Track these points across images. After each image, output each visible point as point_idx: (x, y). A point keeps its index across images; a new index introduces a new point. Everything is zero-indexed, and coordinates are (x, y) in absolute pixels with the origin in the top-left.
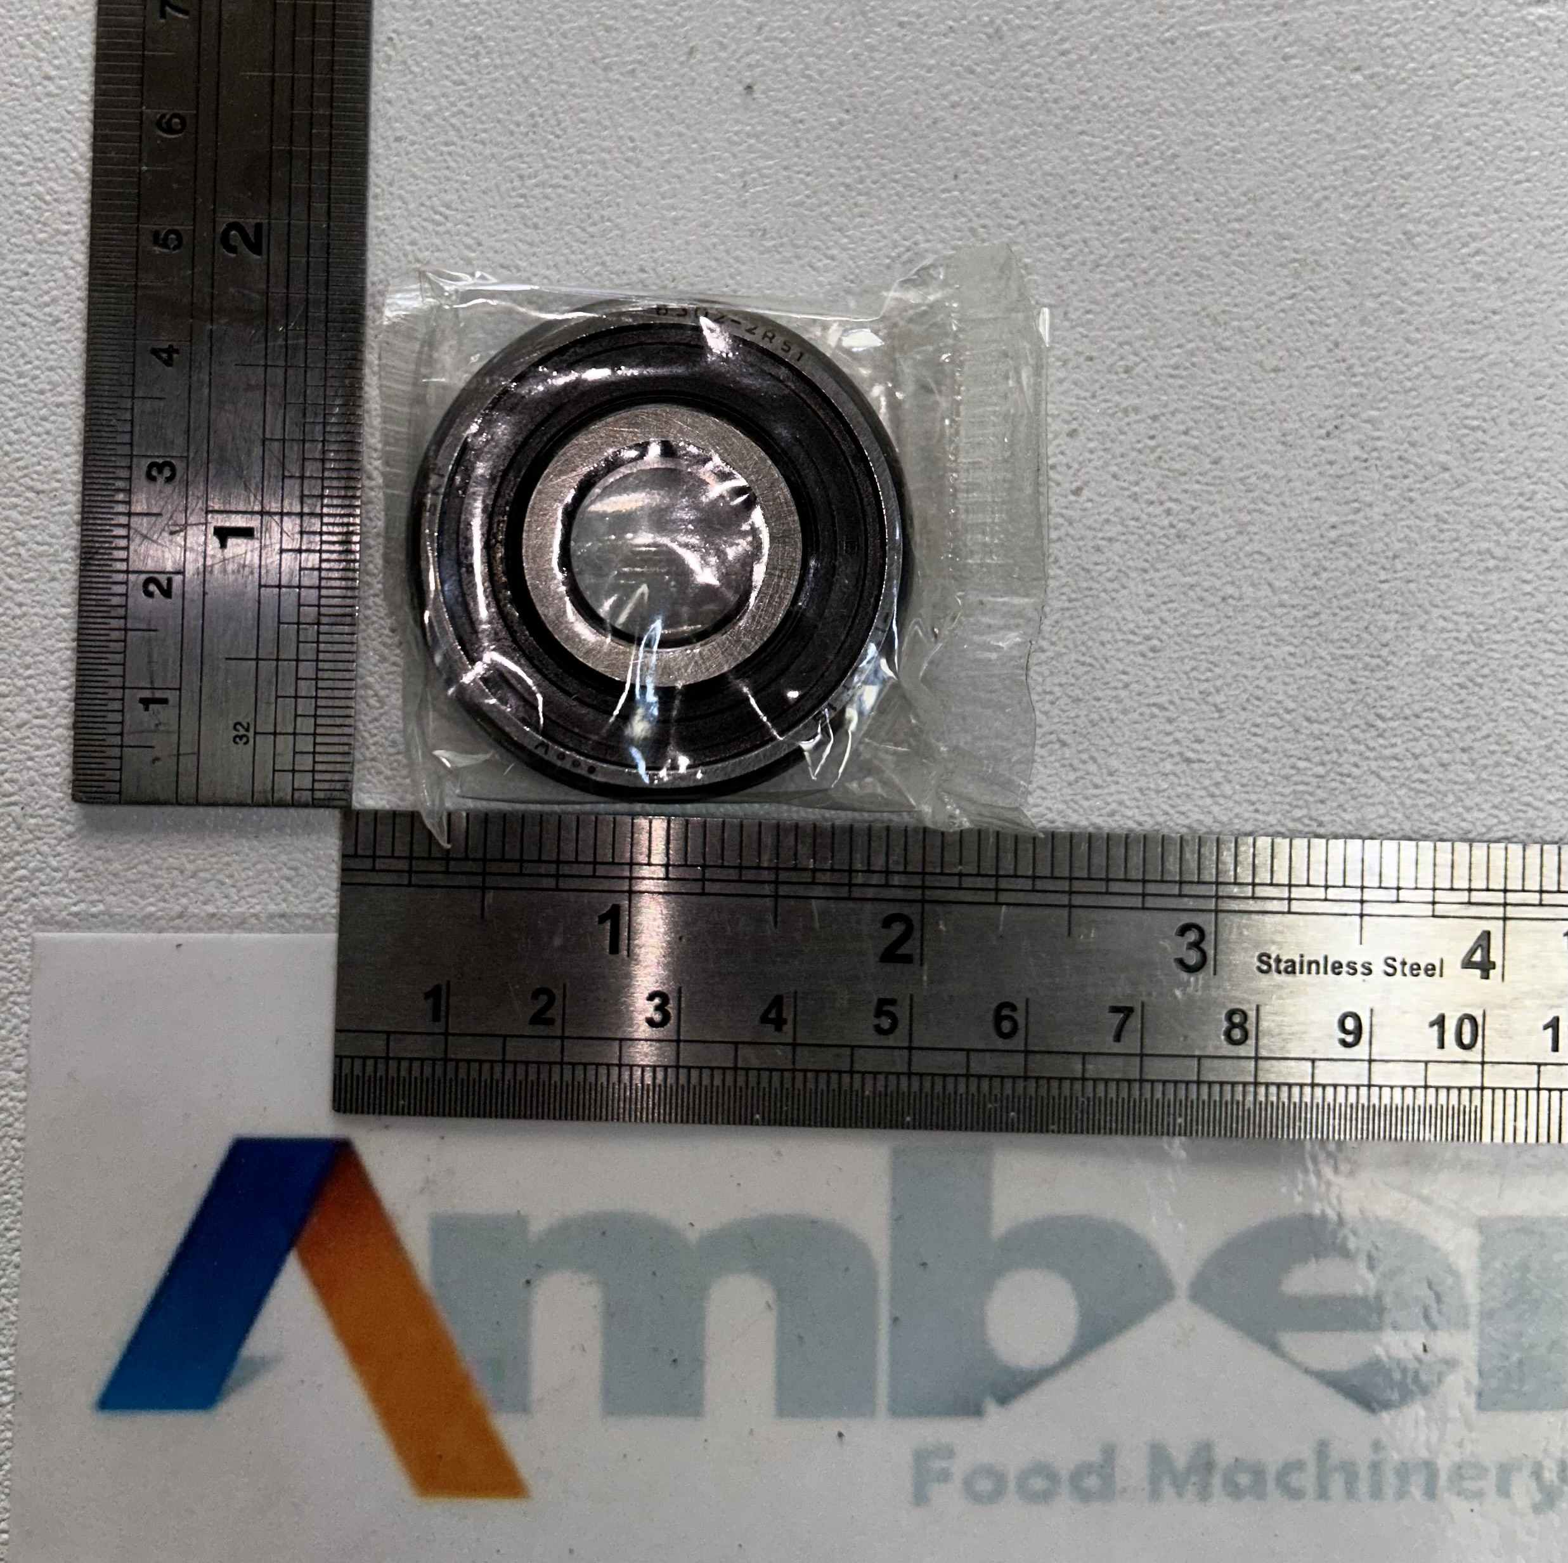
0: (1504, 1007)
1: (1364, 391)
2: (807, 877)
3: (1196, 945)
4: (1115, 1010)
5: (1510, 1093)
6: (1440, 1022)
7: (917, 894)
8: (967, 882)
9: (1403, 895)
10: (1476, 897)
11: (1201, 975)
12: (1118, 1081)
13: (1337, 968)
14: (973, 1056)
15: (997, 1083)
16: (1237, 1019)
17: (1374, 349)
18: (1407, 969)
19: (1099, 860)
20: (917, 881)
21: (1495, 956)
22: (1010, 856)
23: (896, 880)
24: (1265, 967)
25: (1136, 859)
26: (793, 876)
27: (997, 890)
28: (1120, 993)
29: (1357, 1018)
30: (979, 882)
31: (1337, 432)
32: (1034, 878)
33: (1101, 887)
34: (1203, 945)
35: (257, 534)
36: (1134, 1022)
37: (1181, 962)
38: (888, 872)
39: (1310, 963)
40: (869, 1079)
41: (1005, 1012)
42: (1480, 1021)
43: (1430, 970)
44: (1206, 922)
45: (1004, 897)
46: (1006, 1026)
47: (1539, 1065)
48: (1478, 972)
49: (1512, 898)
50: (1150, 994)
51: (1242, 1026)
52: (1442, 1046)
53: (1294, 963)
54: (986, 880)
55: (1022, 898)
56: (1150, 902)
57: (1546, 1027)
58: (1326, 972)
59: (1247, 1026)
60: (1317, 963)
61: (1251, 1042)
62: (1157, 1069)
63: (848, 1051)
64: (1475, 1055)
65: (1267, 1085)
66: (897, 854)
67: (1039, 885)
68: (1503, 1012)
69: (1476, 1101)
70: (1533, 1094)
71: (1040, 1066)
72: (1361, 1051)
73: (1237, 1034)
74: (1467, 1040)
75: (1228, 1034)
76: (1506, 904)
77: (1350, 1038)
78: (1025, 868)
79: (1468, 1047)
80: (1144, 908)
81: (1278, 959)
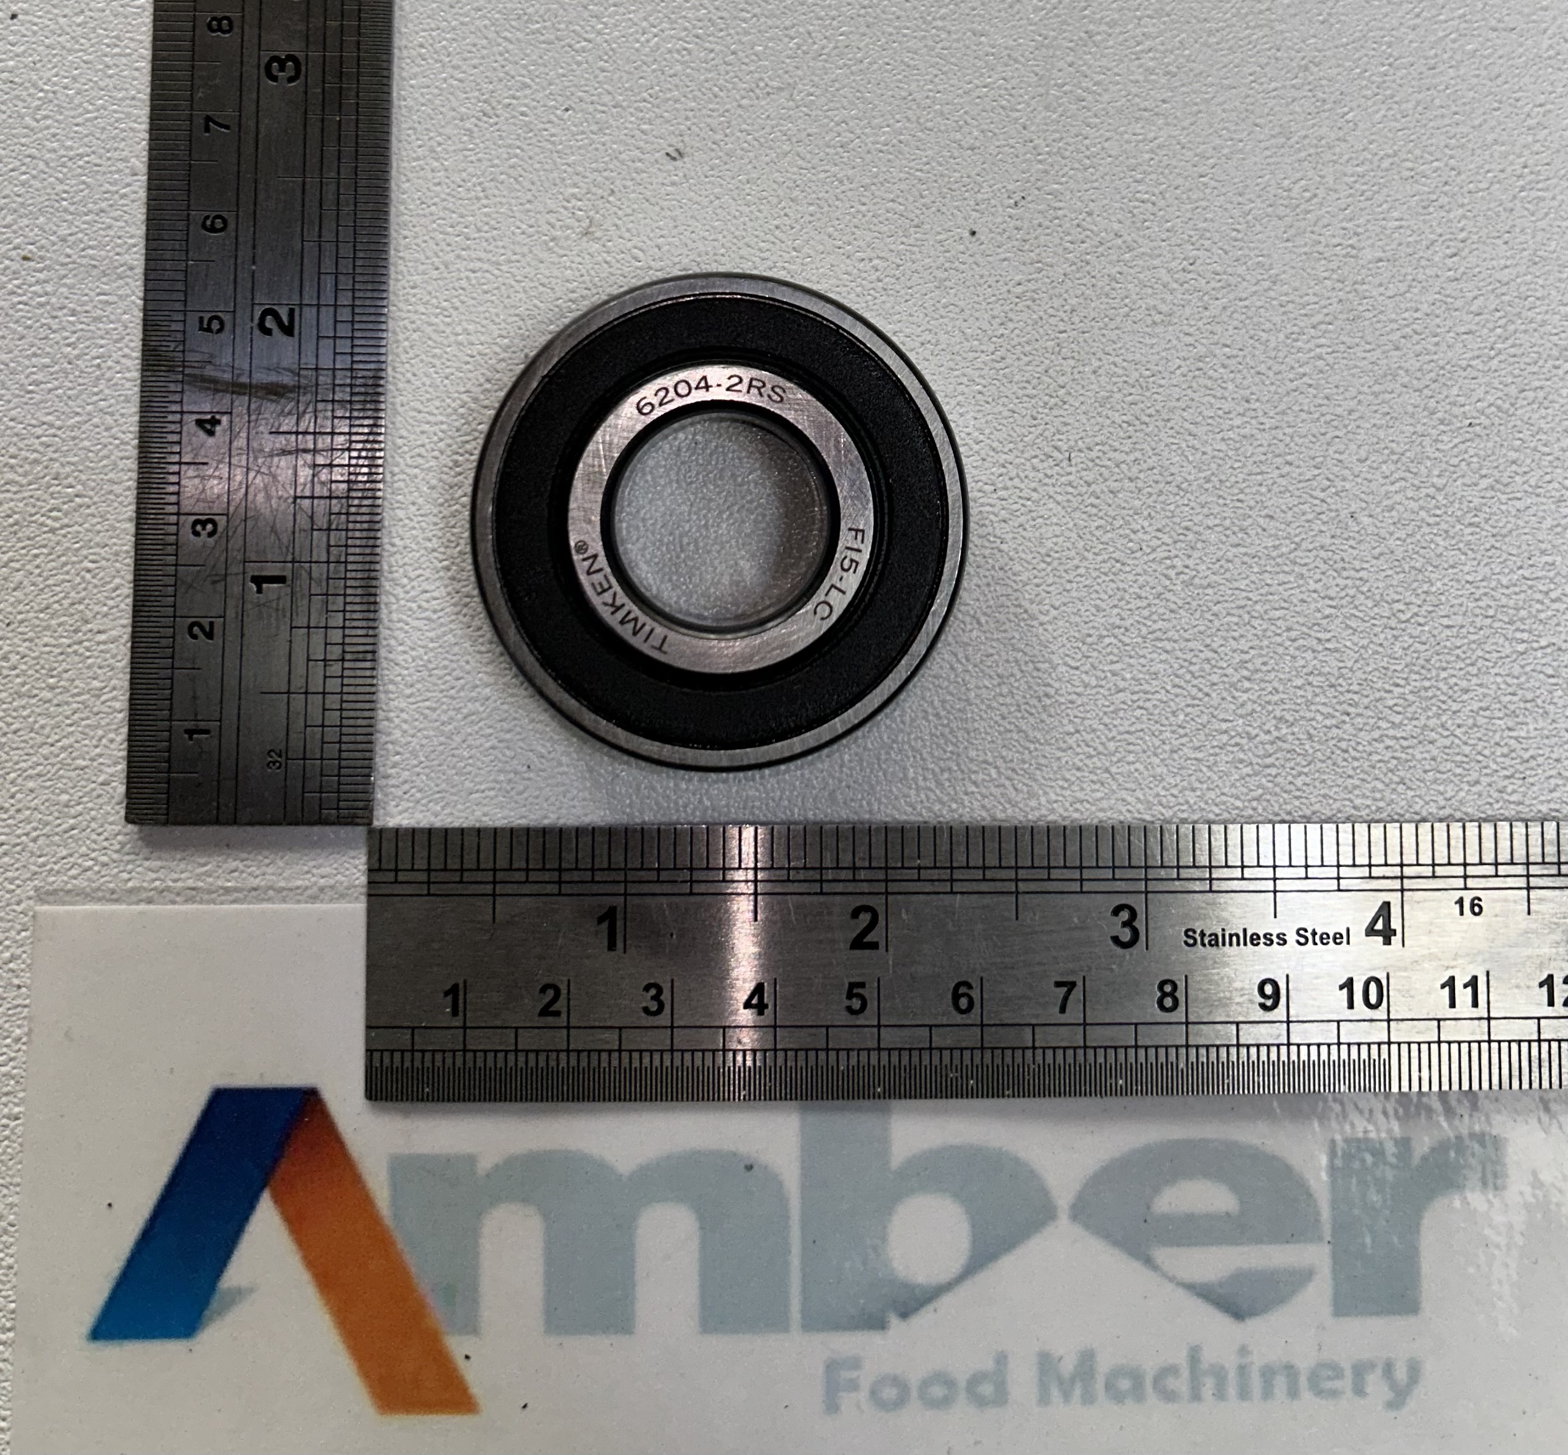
0: (1405, 969)
1: (1047, 167)
2: (784, 876)
3: (1128, 924)
4: (1058, 984)
5: (1414, 1047)
6: (1349, 984)
7: (881, 888)
8: (925, 874)
9: (1312, 873)
10: (1376, 872)
11: (1134, 950)
12: (1065, 1048)
13: (1255, 940)
14: (934, 1030)
15: (957, 1054)
16: (1168, 989)
17: (1056, 131)
18: (1317, 938)
19: (1040, 850)
20: (881, 875)
21: (1395, 924)
22: (963, 848)
23: (862, 874)
24: (1191, 941)
25: (1073, 849)
26: (772, 875)
27: (952, 881)
28: (1062, 969)
29: (1275, 984)
31: (1023, 203)
32: (984, 868)
33: (1044, 874)
34: (1136, 924)
35: (289, 582)
36: (1077, 993)
37: (1116, 940)
38: (854, 868)
39: (1231, 936)
40: (843, 1055)
41: (962, 990)
42: (1384, 983)
43: (1337, 938)
44: (1137, 903)
45: (958, 887)
46: (963, 1003)
47: (1439, 1020)
48: (1380, 939)
49: (1407, 871)
50: (1090, 969)
51: (1172, 995)
52: (1351, 1006)
53: (1216, 936)
54: (942, 871)
55: (974, 886)
56: (1087, 887)
57: (1443, 986)
58: (1245, 945)
59: (1177, 994)
60: (1238, 936)
61: (1182, 1007)
62: (1097, 1036)
63: (824, 1031)
64: (1381, 1013)
65: (1197, 1047)
66: (862, 851)
67: (989, 874)
68: (1405, 974)
69: (1384, 1055)
70: (1434, 1047)
71: (992, 1037)
72: (1280, 1013)
73: (1168, 1002)
74: (1373, 999)
75: (1160, 1003)
76: (1402, 878)
77: (1269, 1003)
78: (976, 860)
79: (1374, 1007)
80: (1082, 892)
81: (1203, 934)
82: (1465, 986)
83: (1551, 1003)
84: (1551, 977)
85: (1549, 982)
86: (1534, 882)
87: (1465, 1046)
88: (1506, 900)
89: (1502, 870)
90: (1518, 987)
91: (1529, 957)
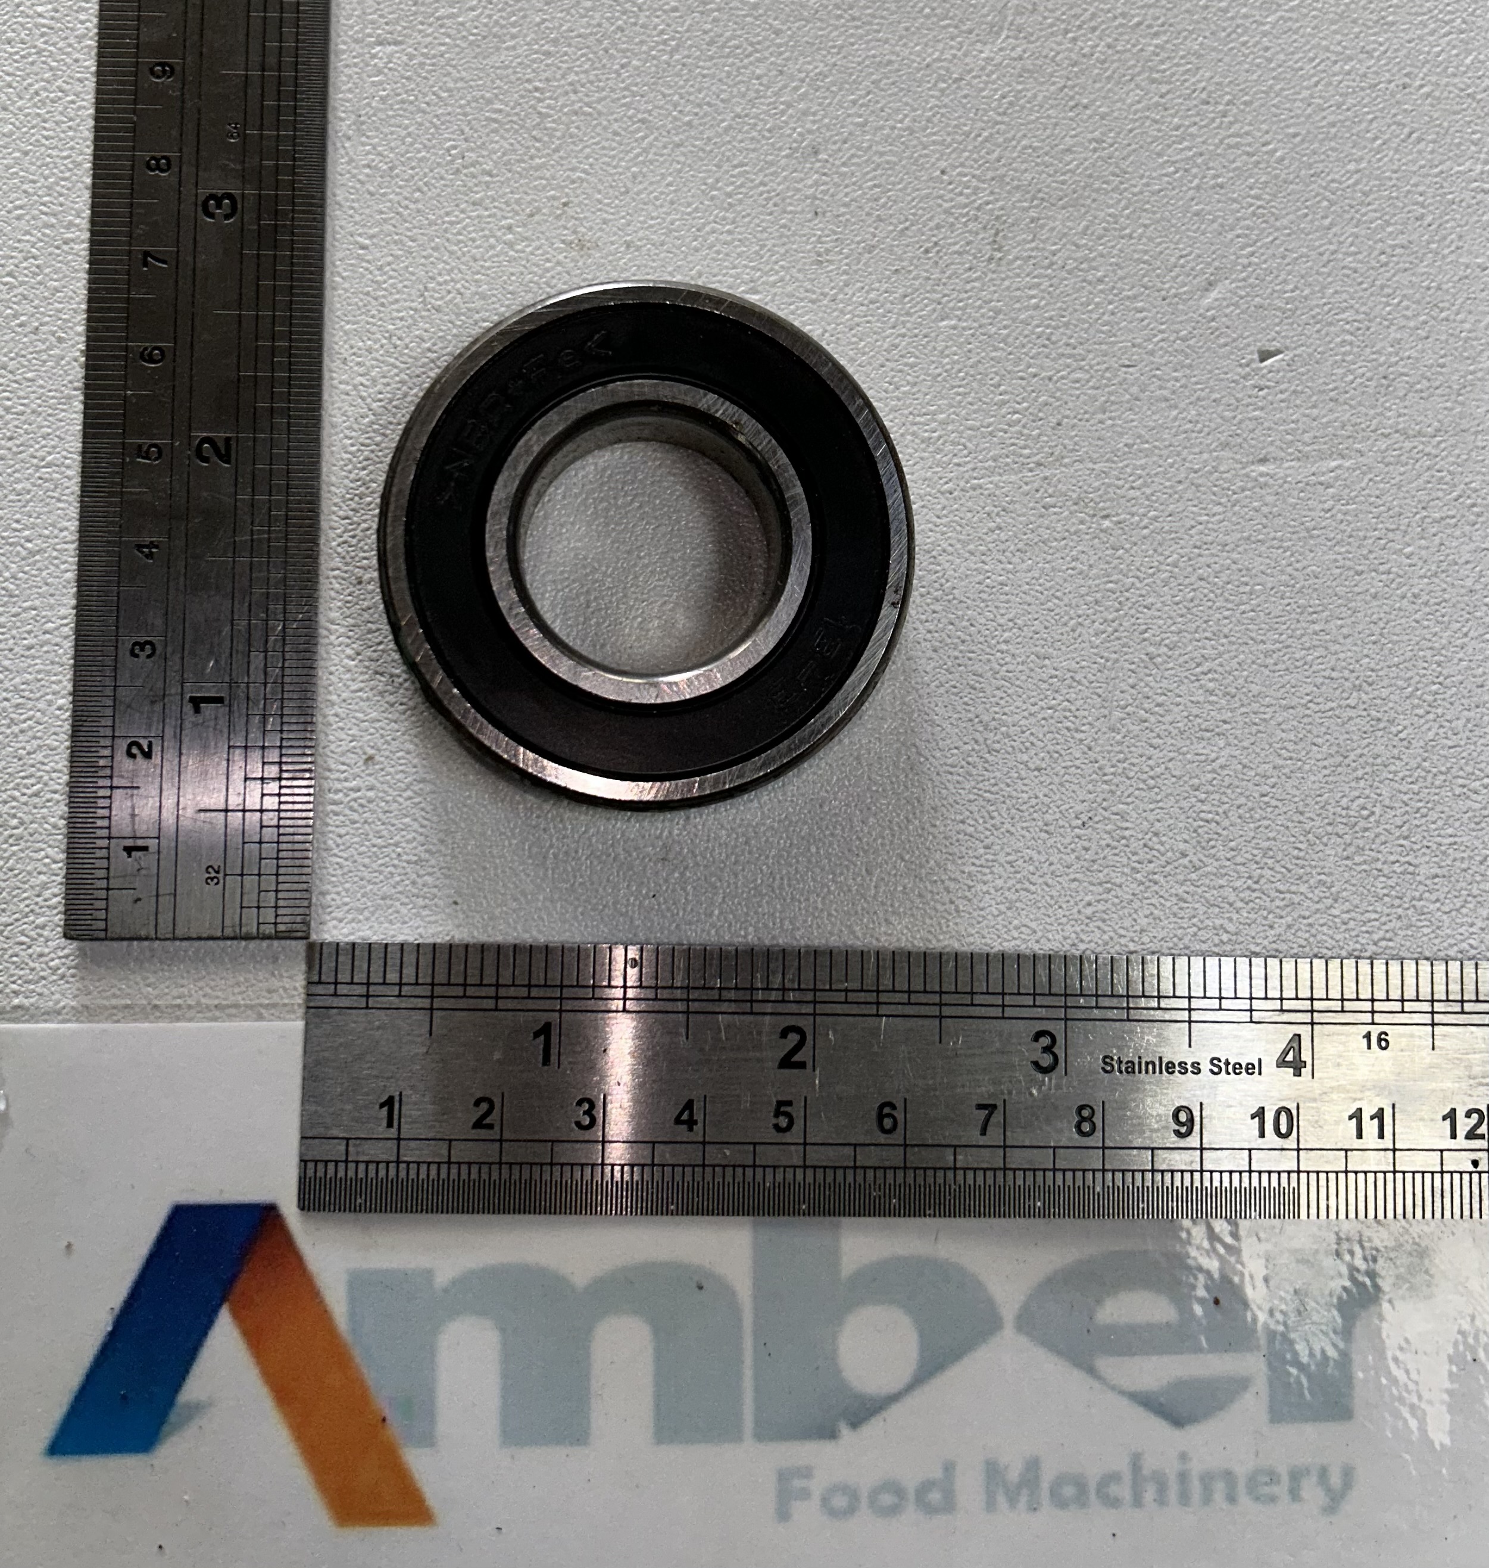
0: (1315, 1100)
2: (715, 994)
3: (1048, 1049)
4: (980, 1107)
5: (1323, 1176)
6: (1260, 1114)
7: (809, 1009)
8: (852, 997)
9: (1225, 1004)
10: (1287, 1005)
11: (1054, 1075)
12: (985, 1170)
13: (1170, 1067)
14: (859, 1150)
15: (880, 1173)
16: (1086, 1113)
18: (1230, 1068)
19: (964, 976)
20: (809, 996)
21: (1306, 1056)
22: (889, 973)
23: (791, 995)
24: (1108, 1068)
25: (995, 975)
26: (704, 995)
27: (878, 1004)
28: (984, 1091)
29: (1189, 1111)
30: (862, 997)
32: (909, 992)
33: (967, 999)
34: (1055, 1050)
35: (227, 703)
36: (997, 1117)
37: (1036, 1064)
38: (784, 990)
39: (1147, 1064)
40: (769, 1171)
41: (887, 1110)
42: (1294, 1112)
43: (1250, 1069)
44: (1056, 1028)
45: (883, 1010)
46: (888, 1123)
47: (1346, 1151)
48: (1291, 1070)
49: (1317, 1005)
50: (1010, 1093)
51: (1090, 1119)
52: (1262, 1135)
53: (1133, 1063)
54: (868, 994)
55: (899, 1010)
56: (1009, 1012)
57: (1351, 1118)
58: (1161, 1072)
59: (1094, 1119)
60: (1153, 1064)
61: (1099, 1134)
62: (1016, 1158)
63: (751, 1148)
64: (1290, 1142)
65: (1113, 1172)
66: (791, 972)
67: (914, 998)
68: (1314, 1105)
69: (1293, 1183)
70: (1342, 1176)
71: (915, 1157)
72: (1193, 1141)
73: (1086, 1127)
74: (1283, 1129)
75: (1078, 1127)
76: (1312, 1011)
77: (1183, 1130)
78: (902, 984)
79: (1286, 1136)
80: (1003, 1018)
81: (1120, 1062)
82: (1372, 1118)
83: (1454, 1136)
84: (1454, 1110)
85: (1451, 1116)
86: (1438, 1018)
87: (1371, 1176)
88: (1412, 1036)
89: (1408, 1006)
90: (1422, 1119)
91: (1433, 1091)
